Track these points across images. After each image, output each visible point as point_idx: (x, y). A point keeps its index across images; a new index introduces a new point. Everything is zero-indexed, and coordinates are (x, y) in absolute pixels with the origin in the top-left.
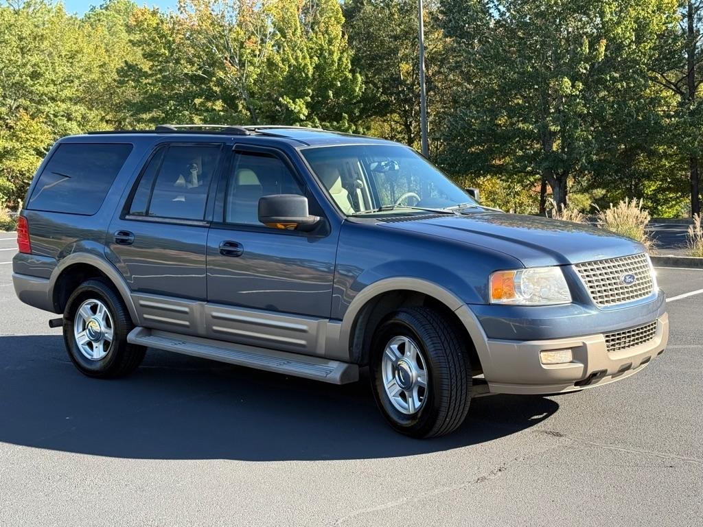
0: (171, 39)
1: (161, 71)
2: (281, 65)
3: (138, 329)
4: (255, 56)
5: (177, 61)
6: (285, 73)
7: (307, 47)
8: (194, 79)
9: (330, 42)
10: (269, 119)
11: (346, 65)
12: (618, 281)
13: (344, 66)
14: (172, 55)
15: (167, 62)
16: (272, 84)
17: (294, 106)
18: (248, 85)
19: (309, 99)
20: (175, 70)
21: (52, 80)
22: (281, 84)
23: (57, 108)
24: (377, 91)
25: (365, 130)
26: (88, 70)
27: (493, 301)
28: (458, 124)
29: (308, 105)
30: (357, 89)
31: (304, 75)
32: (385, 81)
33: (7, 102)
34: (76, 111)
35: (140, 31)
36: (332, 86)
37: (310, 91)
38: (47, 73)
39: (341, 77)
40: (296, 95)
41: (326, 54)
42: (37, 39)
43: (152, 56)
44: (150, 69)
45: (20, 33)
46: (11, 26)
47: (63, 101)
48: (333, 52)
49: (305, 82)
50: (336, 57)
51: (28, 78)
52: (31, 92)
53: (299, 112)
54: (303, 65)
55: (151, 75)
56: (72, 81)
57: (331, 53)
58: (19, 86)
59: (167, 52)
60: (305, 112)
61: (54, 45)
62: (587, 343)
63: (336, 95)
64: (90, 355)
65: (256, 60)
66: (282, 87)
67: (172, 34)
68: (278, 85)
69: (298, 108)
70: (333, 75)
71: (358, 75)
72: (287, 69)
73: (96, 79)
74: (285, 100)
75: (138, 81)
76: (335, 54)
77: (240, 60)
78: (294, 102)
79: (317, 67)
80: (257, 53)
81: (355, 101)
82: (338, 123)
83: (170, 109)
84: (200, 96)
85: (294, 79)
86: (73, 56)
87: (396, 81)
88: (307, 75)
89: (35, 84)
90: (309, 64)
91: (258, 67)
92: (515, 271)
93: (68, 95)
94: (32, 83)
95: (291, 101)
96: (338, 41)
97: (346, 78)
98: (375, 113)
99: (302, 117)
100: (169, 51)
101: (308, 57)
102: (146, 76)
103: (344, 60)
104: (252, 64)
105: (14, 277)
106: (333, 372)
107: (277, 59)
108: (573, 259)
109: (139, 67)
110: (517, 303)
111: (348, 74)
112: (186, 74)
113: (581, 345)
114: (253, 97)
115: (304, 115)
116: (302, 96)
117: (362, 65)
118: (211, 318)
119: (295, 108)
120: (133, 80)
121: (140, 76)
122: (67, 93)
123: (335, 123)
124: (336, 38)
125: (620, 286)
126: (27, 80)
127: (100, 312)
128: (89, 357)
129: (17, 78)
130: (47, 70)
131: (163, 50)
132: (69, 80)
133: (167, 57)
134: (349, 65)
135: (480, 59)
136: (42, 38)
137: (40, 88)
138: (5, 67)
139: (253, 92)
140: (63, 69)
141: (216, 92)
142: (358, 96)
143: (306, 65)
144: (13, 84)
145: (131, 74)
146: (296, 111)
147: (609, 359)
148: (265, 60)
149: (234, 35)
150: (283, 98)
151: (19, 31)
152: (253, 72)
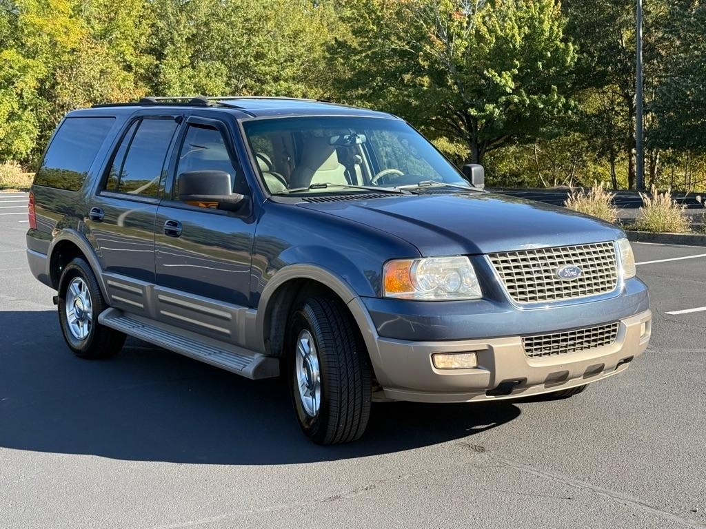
0: (380, 14)
1: (370, 47)
2: (487, 36)
3: (109, 310)
4: (462, 28)
5: (387, 37)
6: (492, 45)
7: (516, 17)
8: (402, 54)
9: (542, 10)
10: (476, 93)
11: (557, 34)
12: (552, 274)
13: (554, 35)
14: (381, 30)
15: (376, 37)
16: (478, 57)
17: (499, 79)
18: (455, 59)
19: (516, 71)
20: (383, 45)
21: (275, 60)
22: (488, 57)
23: (279, 87)
24: (592, 61)
25: (577, 103)
26: (310, 49)
27: (388, 294)
28: (671, 94)
29: (515, 78)
30: (569, 59)
31: (511, 46)
32: (601, 50)
33: (232, 82)
34: (298, 90)
35: (351, 7)
36: (542, 57)
37: (517, 62)
38: (270, 53)
39: (552, 47)
40: (503, 67)
41: (536, 23)
42: (262, 20)
43: (360, 32)
44: (359, 45)
45: (245, 15)
46: (237, 8)
47: (286, 81)
48: (543, 21)
49: (514, 54)
50: (546, 26)
51: (252, 59)
52: (255, 72)
53: (505, 86)
54: (510, 35)
55: (361, 52)
56: (293, 61)
57: (541, 22)
58: (244, 66)
59: (375, 28)
60: (512, 85)
61: (278, 25)
62: (494, 346)
63: (546, 66)
64: (77, 333)
65: (463, 32)
66: (488, 60)
67: (382, 9)
68: (485, 58)
69: (504, 81)
70: (543, 44)
71: (570, 44)
72: (494, 41)
73: (317, 57)
74: (490, 73)
75: (348, 58)
76: (546, 22)
77: (448, 33)
78: (500, 75)
79: (526, 38)
80: (465, 25)
81: (567, 72)
82: (547, 96)
83: (377, 85)
84: (407, 71)
85: (501, 50)
86: (296, 34)
87: (614, 48)
88: (514, 46)
89: (258, 64)
90: (516, 34)
91: (466, 40)
92: (412, 261)
93: (289, 74)
94: (255, 63)
95: (496, 74)
96: (551, 9)
97: (558, 48)
98: (590, 85)
99: (508, 90)
100: (377, 27)
101: (516, 27)
102: (356, 52)
103: (555, 28)
104: (459, 36)
105: (28, 252)
106: (247, 365)
107: (484, 30)
108: (485, 248)
109: (348, 43)
110: (416, 298)
111: (558, 43)
112: (394, 50)
113: (486, 348)
114: (460, 71)
115: (511, 88)
116: (509, 68)
117: (577, 34)
118: (158, 301)
119: (500, 81)
120: (342, 57)
121: (349, 54)
122: (288, 72)
123: (544, 96)
124: (548, 6)
125: (554, 280)
126: (251, 61)
127: (84, 291)
128: (76, 336)
129: (243, 59)
130: (269, 50)
131: (372, 26)
132: (291, 59)
133: (376, 33)
134: (561, 33)
135: (695, 22)
136: (267, 19)
137: (263, 68)
138: (231, 48)
139: (460, 66)
140: (286, 49)
141: (424, 67)
142: (570, 66)
143: (513, 36)
144: (239, 64)
145: (341, 52)
146: (502, 84)
147: (528, 366)
148: (474, 32)
149: (442, 8)
150: (488, 71)
151: (245, 13)
152: (460, 45)
